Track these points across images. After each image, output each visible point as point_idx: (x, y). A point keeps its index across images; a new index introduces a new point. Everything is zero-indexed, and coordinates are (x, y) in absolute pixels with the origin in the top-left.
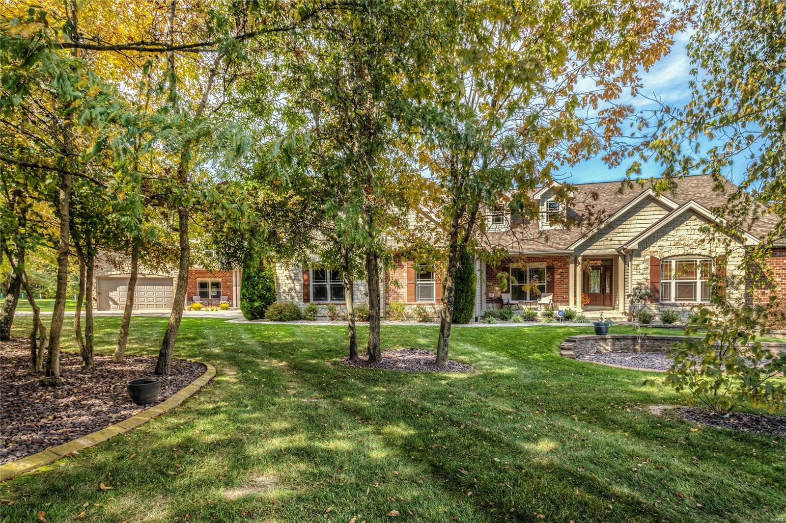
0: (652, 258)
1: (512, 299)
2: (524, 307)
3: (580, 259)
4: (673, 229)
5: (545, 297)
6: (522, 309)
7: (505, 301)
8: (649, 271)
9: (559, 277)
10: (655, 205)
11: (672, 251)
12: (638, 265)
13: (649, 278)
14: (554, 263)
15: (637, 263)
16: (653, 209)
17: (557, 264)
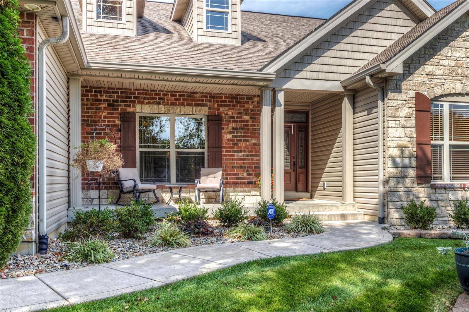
0: (419, 96)
1: (142, 181)
2: (166, 196)
3: (281, 97)
4: (447, 44)
5: (207, 175)
6: (163, 201)
7: (128, 185)
8: (413, 122)
9: (229, 136)
10: (397, 8)
11: (446, 86)
12: (397, 108)
13: (414, 135)
14: (222, 109)
15: (394, 103)
16: (395, 14)
17: (227, 112)
